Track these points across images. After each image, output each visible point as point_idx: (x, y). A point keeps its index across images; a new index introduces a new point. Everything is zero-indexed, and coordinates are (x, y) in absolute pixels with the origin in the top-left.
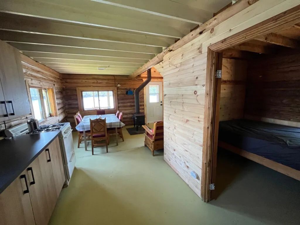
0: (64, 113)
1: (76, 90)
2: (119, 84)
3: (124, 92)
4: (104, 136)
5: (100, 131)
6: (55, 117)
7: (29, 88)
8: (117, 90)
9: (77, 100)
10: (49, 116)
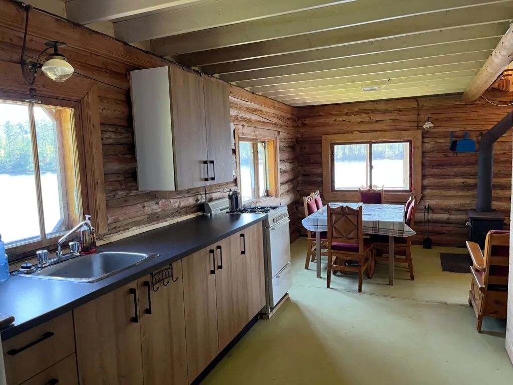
0: (294, 193)
1: (321, 141)
2: (428, 121)
3: (446, 143)
4: (356, 250)
5: (348, 236)
6: (274, 197)
7: (239, 141)
8: (423, 137)
9: (320, 164)
10: (266, 194)
